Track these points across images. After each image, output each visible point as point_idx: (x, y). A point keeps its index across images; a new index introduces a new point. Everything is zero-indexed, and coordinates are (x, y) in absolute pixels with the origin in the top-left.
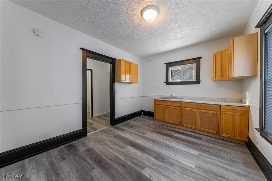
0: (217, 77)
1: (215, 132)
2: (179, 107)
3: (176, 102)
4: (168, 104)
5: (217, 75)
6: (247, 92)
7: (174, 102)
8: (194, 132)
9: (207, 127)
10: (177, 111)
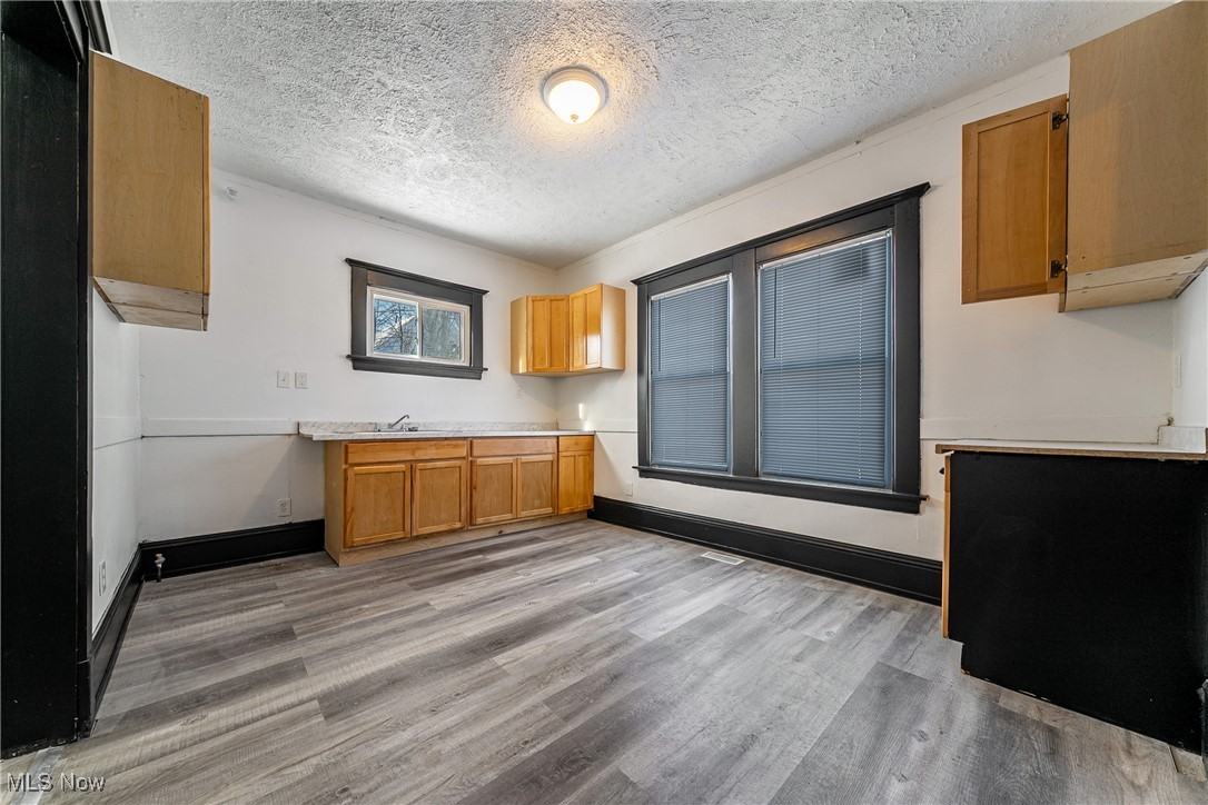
0: (536, 363)
1: (549, 510)
2: (464, 458)
3: (450, 442)
4: (420, 455)
5: (537, 359)
6: (581, 406)
7: (446, 442)
8: (501, 534)
9: (537, 503)
10: (457, 476)
